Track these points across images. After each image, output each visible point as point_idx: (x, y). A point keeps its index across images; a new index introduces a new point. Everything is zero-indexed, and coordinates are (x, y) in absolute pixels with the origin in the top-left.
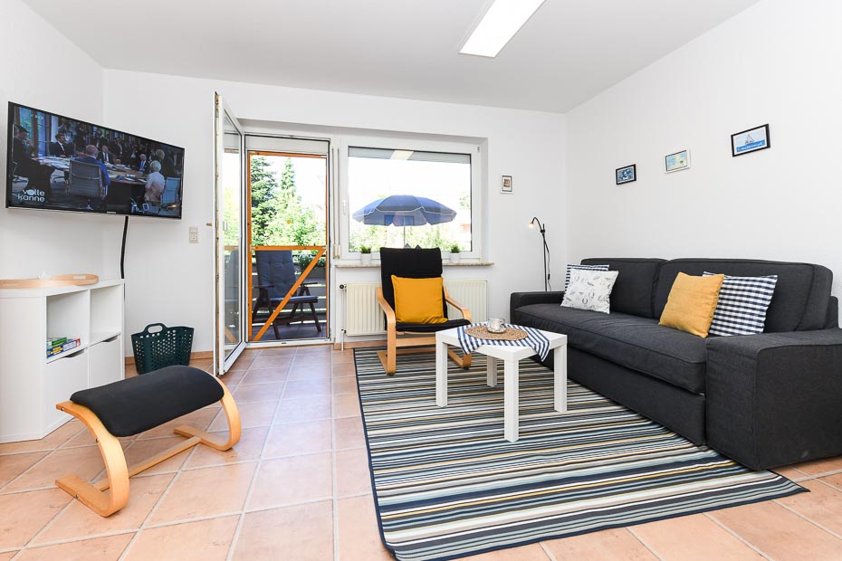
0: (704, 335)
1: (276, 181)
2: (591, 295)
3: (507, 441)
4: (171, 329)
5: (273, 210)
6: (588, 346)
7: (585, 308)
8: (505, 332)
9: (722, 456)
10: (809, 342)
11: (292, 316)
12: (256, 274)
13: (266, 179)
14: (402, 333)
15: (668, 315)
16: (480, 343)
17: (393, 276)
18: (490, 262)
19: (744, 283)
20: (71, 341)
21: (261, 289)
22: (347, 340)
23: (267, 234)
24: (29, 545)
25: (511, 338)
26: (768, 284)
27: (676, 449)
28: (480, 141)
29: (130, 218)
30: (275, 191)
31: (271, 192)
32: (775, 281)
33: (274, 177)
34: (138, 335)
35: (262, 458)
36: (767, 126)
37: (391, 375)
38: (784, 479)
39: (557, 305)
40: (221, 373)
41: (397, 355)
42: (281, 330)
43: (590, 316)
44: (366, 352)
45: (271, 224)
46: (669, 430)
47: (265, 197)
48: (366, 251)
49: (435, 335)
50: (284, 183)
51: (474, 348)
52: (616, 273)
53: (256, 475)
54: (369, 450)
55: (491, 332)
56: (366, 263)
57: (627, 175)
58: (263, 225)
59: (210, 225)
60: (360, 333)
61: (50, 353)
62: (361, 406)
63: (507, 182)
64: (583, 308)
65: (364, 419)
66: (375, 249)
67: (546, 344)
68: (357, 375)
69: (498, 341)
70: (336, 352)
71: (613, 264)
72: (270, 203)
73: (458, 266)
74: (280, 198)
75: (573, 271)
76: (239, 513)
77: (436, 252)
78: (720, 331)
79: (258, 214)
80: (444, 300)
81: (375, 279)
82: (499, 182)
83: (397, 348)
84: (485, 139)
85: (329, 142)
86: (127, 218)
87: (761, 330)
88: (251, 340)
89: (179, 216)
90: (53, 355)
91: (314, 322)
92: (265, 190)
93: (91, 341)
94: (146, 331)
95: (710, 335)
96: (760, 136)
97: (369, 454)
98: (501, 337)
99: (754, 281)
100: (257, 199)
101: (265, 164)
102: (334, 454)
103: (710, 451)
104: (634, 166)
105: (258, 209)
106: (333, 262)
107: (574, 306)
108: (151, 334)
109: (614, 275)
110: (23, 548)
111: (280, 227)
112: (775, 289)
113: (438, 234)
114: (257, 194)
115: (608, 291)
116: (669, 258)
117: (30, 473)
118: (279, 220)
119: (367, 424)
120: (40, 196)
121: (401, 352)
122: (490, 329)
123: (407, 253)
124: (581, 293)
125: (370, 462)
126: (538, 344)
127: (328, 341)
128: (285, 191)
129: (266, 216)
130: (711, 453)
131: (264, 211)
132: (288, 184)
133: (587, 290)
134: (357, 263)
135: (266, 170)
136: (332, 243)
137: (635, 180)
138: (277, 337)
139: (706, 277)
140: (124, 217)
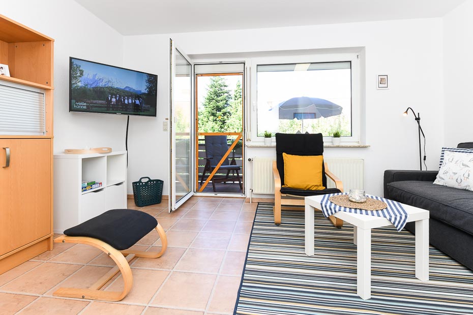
1: (231, 96)
2: (466, 175)
3: (359, 297)
4: (153, 181)
5: (229, 113)
6: (457, 223)
7: (459, 187)
8: (365, 202)
11: (227, 178)
12: (205, 151)
13: (226, 94)
14: (285, 195)
16: (337, 209)
17: (284, 154)
18: (367, 145)
20: (97, 183)
21: (207, 160)
22: (254, 196)
23: (226, 128)
24: (44, 295)
25: (369, 208)
28: (359, 51)
29: (130, 116)
30: (231, 102)
31: (228, 103)
33: (230, 93)
34: (136, 183)
35: (174, 270)
37: (278, 225)
39: (429, 183)
40: (173, 209)
41: (282, 210)
42: (217, 186)
43: (464, 195)
44: (264, 206)
45: (228, 122)
47: (225, 105)
48: (268, 136)
49: (304, 199)
50: (236, 97)
51: (332, 213)
53: (166, 281)
54: (243, 279)
55: (352, 201)
56: (268, 145)
58: (224, 122)
59: (167, 119)
60: (262, 192)
61: (84, 189)
62: (249, 244)
63: (383, 81)
65: (247, 255)
66: (273, 134)
67: (403, 217)
68: (254, 222)
69: (356, 209)
70: (246, 203)
72: (228, 109)
73: (338, 147)
74: (234, 106)
75: (446, 153)
76: (145, 305)
77: (319, 136)
79: (221, 116)
80: (324, 173)
81: (272, 155)
83: (282, 205)
84: (363, 48)
85: (244, 63)
86: (128, 116)
88: (197, 191)
89: (155, 115)
90: (86, 190)
91: (238, 182)
92: (225, 101)
93: (107, 184)
94: (140, 181)
97: (242, 282)
98: (359, 206)
100: (221, 107)
101: (225, 86)
102: (218, 276)
105: (221, 113)
106: (247, 143)
108: (142, 183)
110: (41, 296)
111: (233, 123)
113: (340, 126)
114: (221, 104)
117: (65, 252)
118: (232, 119)
119: (248, 259)
120: (84, 106)
121: (285, 208)
122: (351, 199)
123: (298, 137)
124: (455, 174)
125: (240, 289)
126: (393, 216)
127: (244, 196)
128: (237, 101)
129: (225, 117)
131: (224, 114)
132: (238, 97)
133: (461, 171)
134: (262, 144)
135: (226, 89)
136: (246, 130)
138: (214, 190)
140: (127, 116)
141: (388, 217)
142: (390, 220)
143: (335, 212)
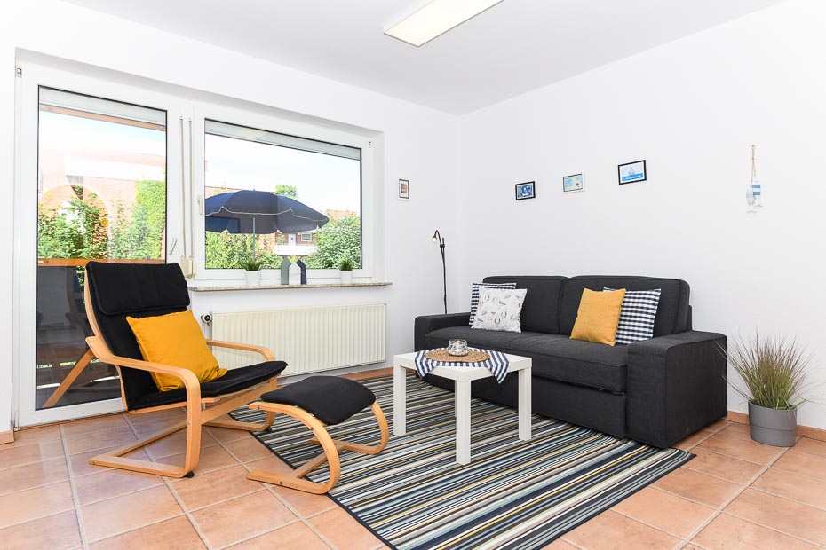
0: (612, 344)
2: (504, 315)
7: (498, 329)
8: (467, 355)
9: (639, 444)
10: (686, 342)
15: (579, 328)
16: (435, 365)
18: (387, 281)
19: (637, 296)
25: (471, 360)
26: (654, 295)
27: (606, 446)
28: (371, 134)
32: (659, 294)
36: (644, 161)
38: (681, 451)
39: (467, 328)
46: (595, 431)
51: (429, 370)
52: (525, 291)
55: (452, 355)
57: (526, 191)
63: (404, 188)
64: (495, 328)
67: (505, 366)
69: (456, 362)
71: (520, 282)
75: (481, 289)
78: (622, 339)
82: (396, 188)
87: (651, 335)
95: (617, 343)
96: (639, 169)
98: (460, 359)
99: (645, 294)
103: (629, 443)
104: (534, 182)
107: (487, 328)
109: (523, 292)
112: (659, 301)
115: (518, 310)
116: (570, 276)
124: (493, 313)
126: (494, 365)
130: (630, 444)
133: (499, 310)
137: (534, 197)
139: (607, 292)
141: (489, 366)
142: (491, 369)
143: (433, 367)
